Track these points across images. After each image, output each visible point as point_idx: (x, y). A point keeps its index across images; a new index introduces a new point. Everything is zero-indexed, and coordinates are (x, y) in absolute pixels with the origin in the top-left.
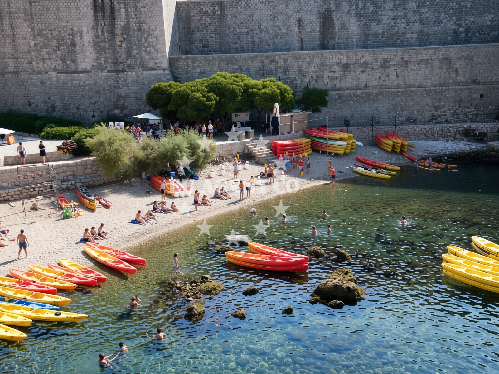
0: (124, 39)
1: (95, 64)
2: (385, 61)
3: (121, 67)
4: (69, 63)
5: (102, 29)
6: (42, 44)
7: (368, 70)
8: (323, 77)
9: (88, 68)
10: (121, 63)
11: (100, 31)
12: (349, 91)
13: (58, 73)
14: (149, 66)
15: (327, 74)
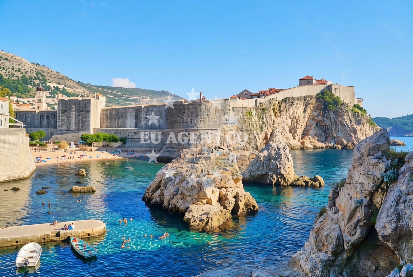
3: (80, 130)
4: (68, 128)
5: (77, 121)
9: (73, 130)
13: (66, 131)
14: (86, 130)
15: (131, 135)
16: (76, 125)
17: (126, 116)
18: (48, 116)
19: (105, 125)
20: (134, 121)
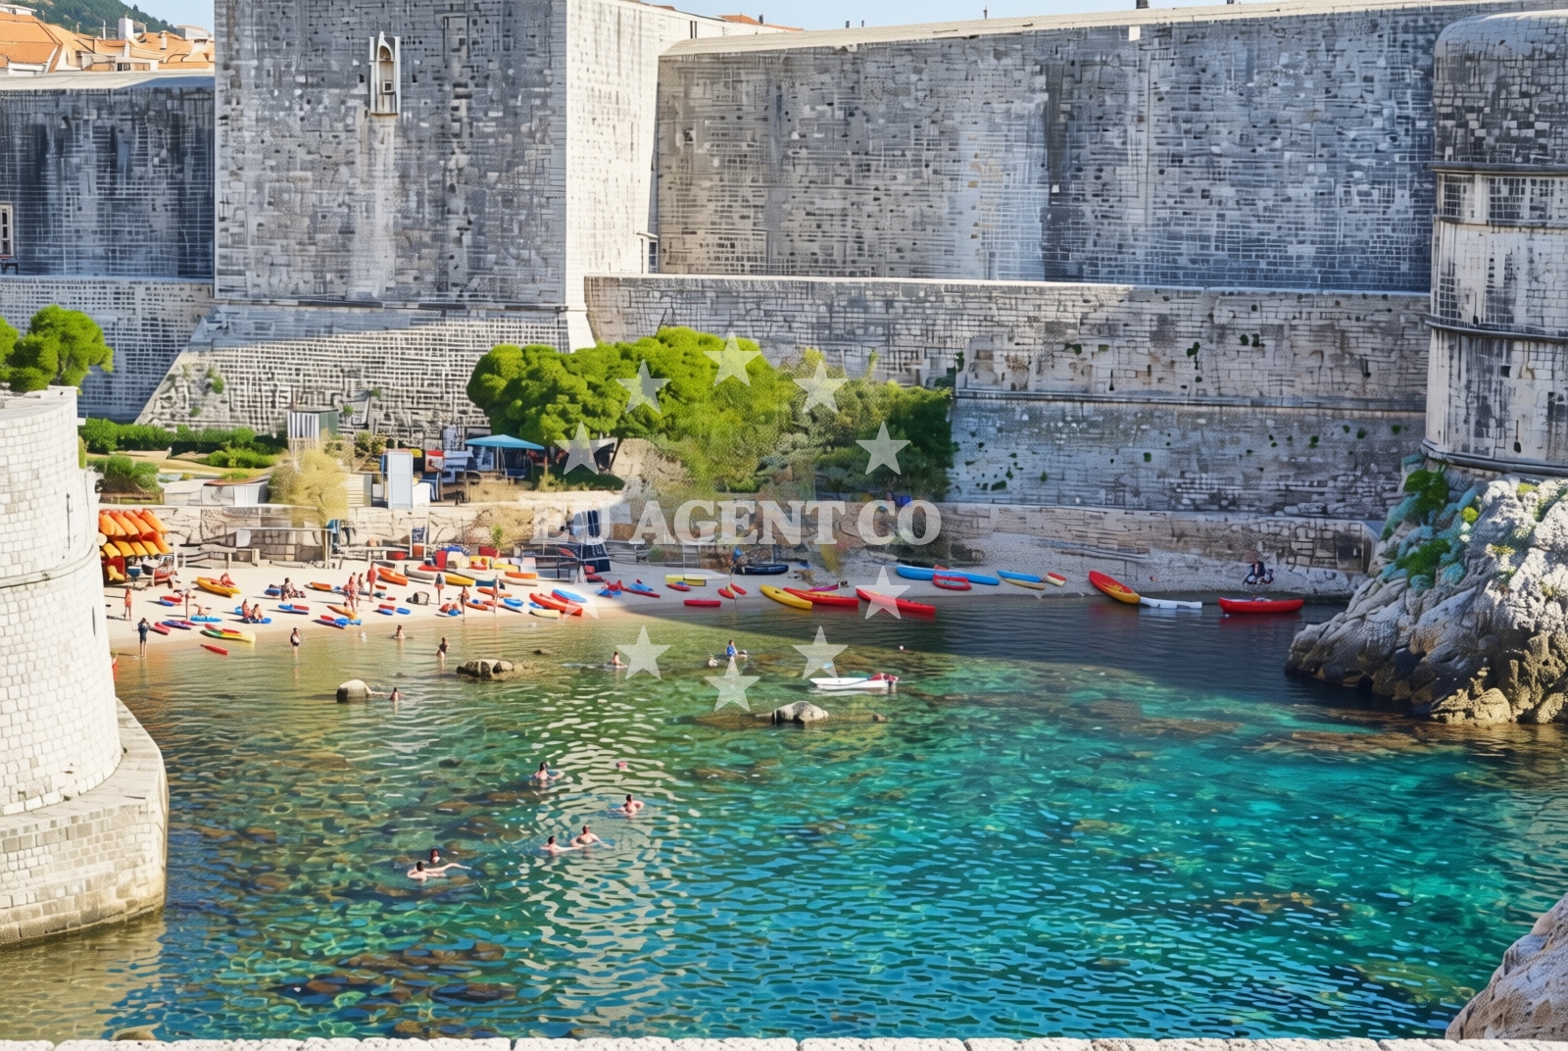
0: (470, 222)
1: (392, 284)
2: (1163, 320)
3: (453, 295)
4: (329, 276)
5: (419, 194)
6: (273, 226)
7: (1117, 343)
8: (990, 357)
9: (375, 295)
10: (455, 285)
11: (413, 198)
12: (1061, 404)
13: (301, 304)
14: (523, 297)
15: (1003, 349)
16: (408, 247)
17: (950, 137)
18: (110, 143)
19: (699, 246)
20: (1031, 199)
